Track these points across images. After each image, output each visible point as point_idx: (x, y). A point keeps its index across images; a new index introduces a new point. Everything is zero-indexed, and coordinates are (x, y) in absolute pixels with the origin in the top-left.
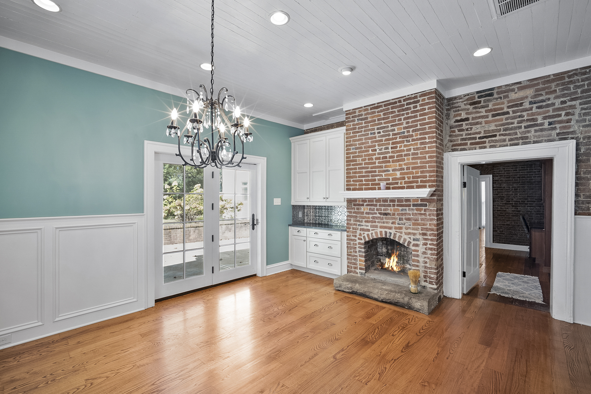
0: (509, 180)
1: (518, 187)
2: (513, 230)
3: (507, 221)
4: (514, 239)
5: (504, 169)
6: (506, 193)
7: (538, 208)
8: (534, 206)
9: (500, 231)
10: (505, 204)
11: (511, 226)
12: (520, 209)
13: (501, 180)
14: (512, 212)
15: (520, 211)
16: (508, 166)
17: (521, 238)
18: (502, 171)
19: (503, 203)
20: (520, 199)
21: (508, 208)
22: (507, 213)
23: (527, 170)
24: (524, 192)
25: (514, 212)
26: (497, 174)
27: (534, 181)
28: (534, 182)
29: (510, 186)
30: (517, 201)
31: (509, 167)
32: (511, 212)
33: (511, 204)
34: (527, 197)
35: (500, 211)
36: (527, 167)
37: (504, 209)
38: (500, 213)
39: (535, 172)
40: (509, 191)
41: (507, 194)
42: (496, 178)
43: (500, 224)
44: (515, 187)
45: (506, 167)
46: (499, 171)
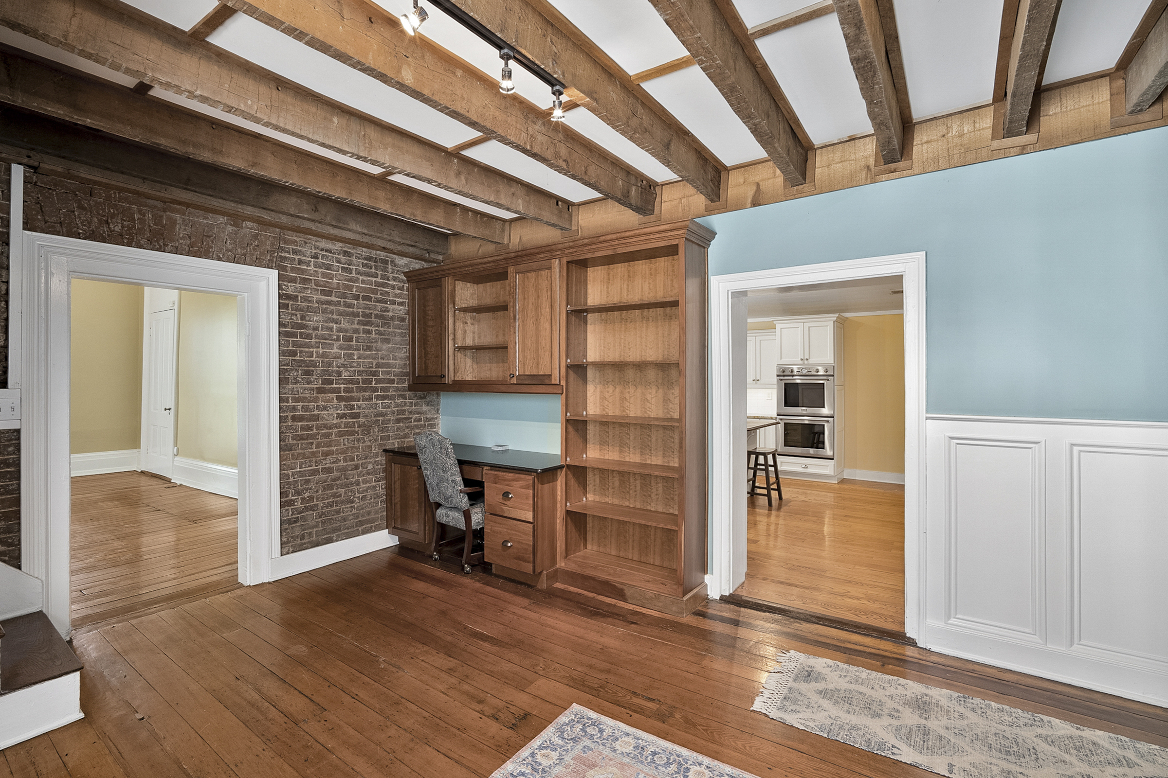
0: (329, 303)
1: (356, 331)
2: (342, 486)
3: (326, 454)
4: (345, 520)
5: (315, 257)
6: (321, 351)
7: (399, 401)
8: (391, 398)
9: (303, 499)
10: (320, 391)
11: (335, 474)
12: (359, 407)
13: (305, 299)
14: (339, 421)
15: (356, 416)
16: (327, 251)
17: (362, 509)
18: (308, 264)
19: (313, 389)
20: (360, 373)
21: (325, 408)
22: (325, 426)
23: (376, 276)
24: (369, 348)
25: (344, 420)
26: (293, 269)
27: (390, 314)
28: (392, 318)
29: (331, 325)
30: (351, 382)
31: (331, 252)
32: (335, 422)
33: (333, 391)
34: (378, 365)
35: (301, 419)
36: (376, 268)
37: (316, 412)
38: (303, 428)
39: (393, 287)
40: (330, 344)
41: (324, 355)
42: (291, 289)
43: (301, 474)
44: (346, 331)
45: (322, 250)
46: (300, 262)
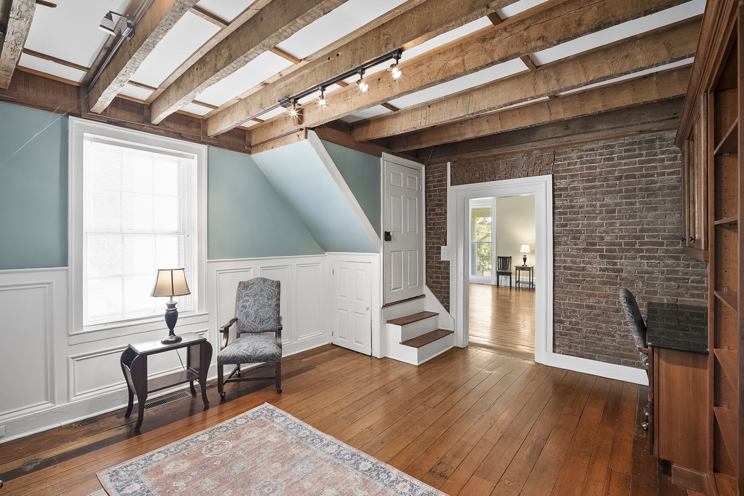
0: (593, 187)
1: (617, 205)
2: (603, 322)
3: (590, 296)
4: (606, 347)
5: (581, 157)
6: (585, 222)
7: (670, 262)
8: (659, 258)
9: (571, 323)
10: (585, 250)
11: (597, 312)
12: (622, 265)
13: (573, 188)
14: (601, 273)
15: (620, 271)
16: (590, 150)
17: (623, 345)
18: (576, 164)
19: (579, 249)
20: (622, 237)
21: (590, 263)
22: (589, 276)
23: (641, 155)
24: (631, 217)
25: (606, 273)
26: (564, 171)
27: (658, 185)
28: (660, 189)
29: (595, 203)
30: (613, 244)
31: (593, 150)
32: (598, 273)
33: (597, 251)
34: (641, 231)
35: (570, 268)
36: (640, 149)
37: (582, 265)
38: (571, 275)
39: (662, 160)
40: (593, 217)
41: (589, 225)
42: (562, 184)
43: (570, 305)
44: (609, 206)
45: (586, 151)
46: (569, 164)
